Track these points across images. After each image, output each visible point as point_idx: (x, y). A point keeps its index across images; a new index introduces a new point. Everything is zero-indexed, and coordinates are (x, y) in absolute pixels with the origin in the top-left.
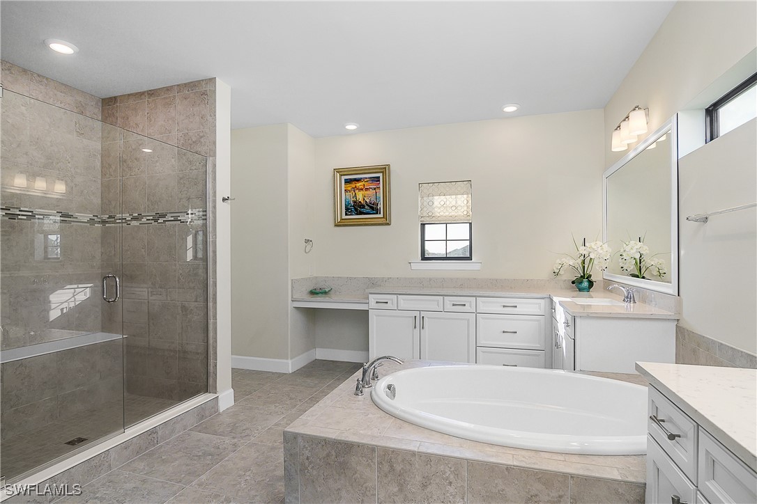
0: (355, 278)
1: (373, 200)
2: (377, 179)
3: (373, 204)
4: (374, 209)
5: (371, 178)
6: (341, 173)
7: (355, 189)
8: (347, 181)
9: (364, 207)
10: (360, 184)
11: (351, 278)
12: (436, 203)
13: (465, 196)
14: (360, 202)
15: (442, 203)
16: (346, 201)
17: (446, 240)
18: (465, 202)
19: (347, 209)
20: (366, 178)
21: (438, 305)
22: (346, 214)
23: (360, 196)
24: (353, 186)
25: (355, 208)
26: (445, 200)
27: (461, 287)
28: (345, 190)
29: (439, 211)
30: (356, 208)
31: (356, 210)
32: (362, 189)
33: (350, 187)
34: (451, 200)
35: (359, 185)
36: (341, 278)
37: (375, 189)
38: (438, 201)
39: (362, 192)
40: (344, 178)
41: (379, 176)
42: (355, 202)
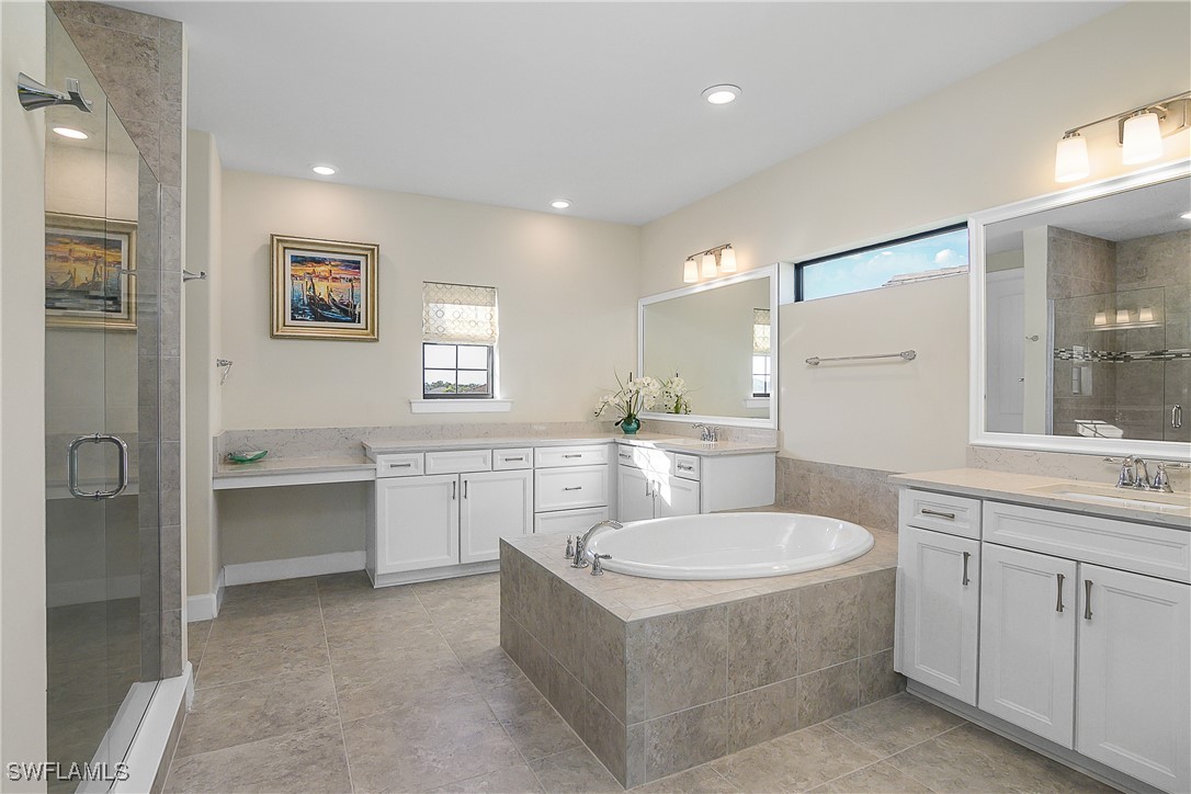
0: (312, 430)
1: (347, 298)
2: (357, 265)
3: (347, 306)
4: (347, 313)
5: (343, 261)
6: (286, 245)
7: (311, 276)
8: (296, 260)
9: (329, 308)
10: (323, 268)
11: (303, 431)
12: (448, 315)
13: (489, 308)
14: (322, 299)
15: (457, 315)
16: (293, 296)
17: (457, 369)
18: (489, 316)
19: (295, 310)
20: (335, 260)
21: (485, 462)
22: (293, 318)
23: (322, 289)
24: (310, 270)
25: (311, 309)
26: (461, 311)
27: (487, 435)
28: (293, 275)
29: (453, 326)
30: (316, 309)
31: (312, 311)
32: (326, 278)
33: (302, 270)
34: (469, 312)
35: (321, 269)
36: (282, 430)
37: (350, 280)
38: (450, 310)
39: (325, 283)
40: (289, 253)
41: (357, 261)
42: (311, 298)
